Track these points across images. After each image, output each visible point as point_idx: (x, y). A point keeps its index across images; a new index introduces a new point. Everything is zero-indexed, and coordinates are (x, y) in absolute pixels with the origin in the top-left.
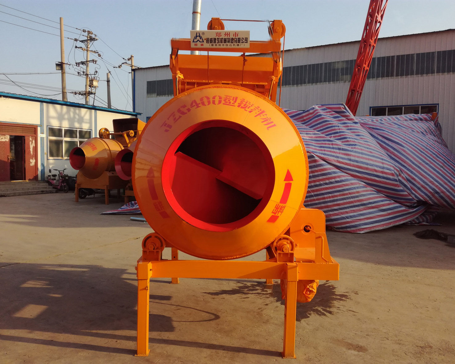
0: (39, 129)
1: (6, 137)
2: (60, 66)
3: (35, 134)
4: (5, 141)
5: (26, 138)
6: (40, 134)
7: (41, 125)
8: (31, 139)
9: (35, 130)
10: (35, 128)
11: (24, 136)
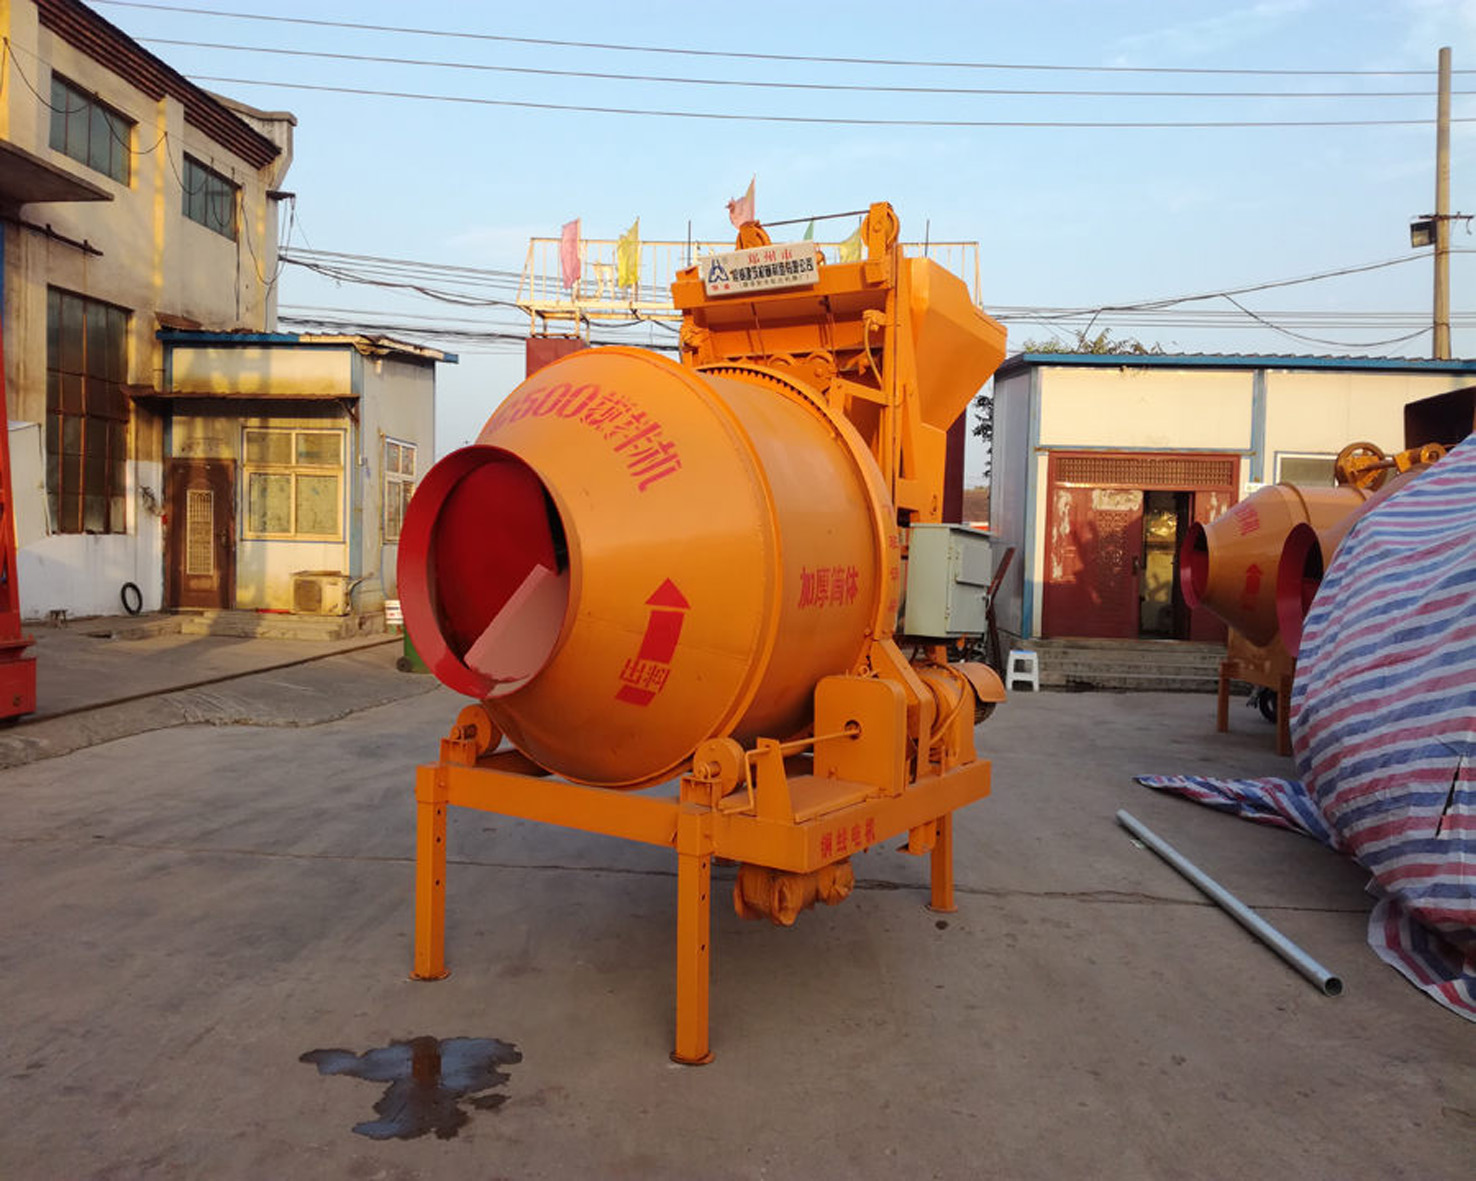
0: (1245, 465)
1: (1131, 497)
2: (1428, 229)
3: (1231, 483)
4: (1127, 509)
5: (1200, 499)
6: (1247, 484)
7: (1255, 452)
8: (1214, 502)
9: (1232, 470)
10: (1232, 463)
11: (1193, 493)
